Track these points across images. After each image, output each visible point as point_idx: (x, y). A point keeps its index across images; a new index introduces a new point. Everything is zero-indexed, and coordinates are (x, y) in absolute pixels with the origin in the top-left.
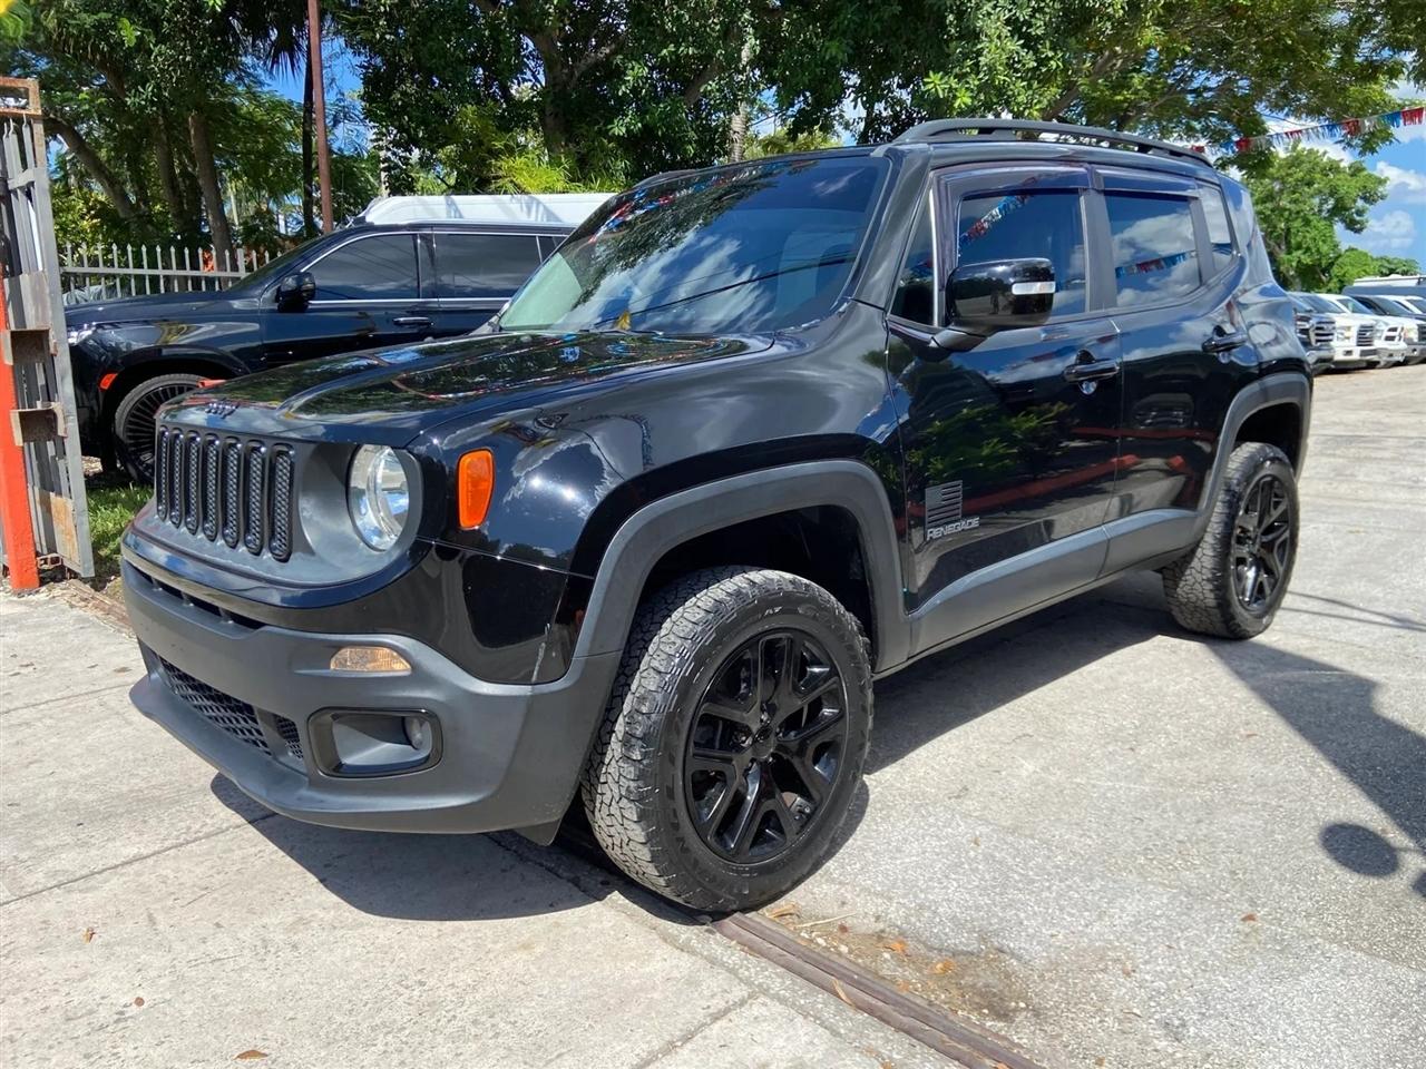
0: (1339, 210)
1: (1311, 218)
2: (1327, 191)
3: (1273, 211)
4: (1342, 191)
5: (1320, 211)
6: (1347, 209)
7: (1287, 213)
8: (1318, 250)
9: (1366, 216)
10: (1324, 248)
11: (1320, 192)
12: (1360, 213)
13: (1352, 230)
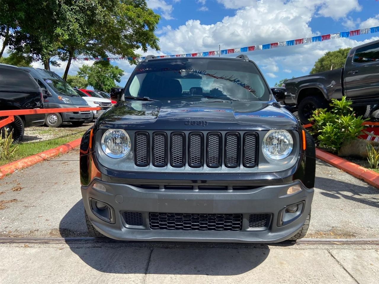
0: (115, 77)
1: (109, 78)
2: (112, 72)
3: (100, 75)
4: (115, 73)
5: (111, 76)
6: (117, 77)
7: (103, 76)
8: (111, 86)
9: (120, 79)
10: (113, 85)
11: (110, 72)
12: (119, 78)
13: (118, 82)
